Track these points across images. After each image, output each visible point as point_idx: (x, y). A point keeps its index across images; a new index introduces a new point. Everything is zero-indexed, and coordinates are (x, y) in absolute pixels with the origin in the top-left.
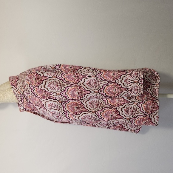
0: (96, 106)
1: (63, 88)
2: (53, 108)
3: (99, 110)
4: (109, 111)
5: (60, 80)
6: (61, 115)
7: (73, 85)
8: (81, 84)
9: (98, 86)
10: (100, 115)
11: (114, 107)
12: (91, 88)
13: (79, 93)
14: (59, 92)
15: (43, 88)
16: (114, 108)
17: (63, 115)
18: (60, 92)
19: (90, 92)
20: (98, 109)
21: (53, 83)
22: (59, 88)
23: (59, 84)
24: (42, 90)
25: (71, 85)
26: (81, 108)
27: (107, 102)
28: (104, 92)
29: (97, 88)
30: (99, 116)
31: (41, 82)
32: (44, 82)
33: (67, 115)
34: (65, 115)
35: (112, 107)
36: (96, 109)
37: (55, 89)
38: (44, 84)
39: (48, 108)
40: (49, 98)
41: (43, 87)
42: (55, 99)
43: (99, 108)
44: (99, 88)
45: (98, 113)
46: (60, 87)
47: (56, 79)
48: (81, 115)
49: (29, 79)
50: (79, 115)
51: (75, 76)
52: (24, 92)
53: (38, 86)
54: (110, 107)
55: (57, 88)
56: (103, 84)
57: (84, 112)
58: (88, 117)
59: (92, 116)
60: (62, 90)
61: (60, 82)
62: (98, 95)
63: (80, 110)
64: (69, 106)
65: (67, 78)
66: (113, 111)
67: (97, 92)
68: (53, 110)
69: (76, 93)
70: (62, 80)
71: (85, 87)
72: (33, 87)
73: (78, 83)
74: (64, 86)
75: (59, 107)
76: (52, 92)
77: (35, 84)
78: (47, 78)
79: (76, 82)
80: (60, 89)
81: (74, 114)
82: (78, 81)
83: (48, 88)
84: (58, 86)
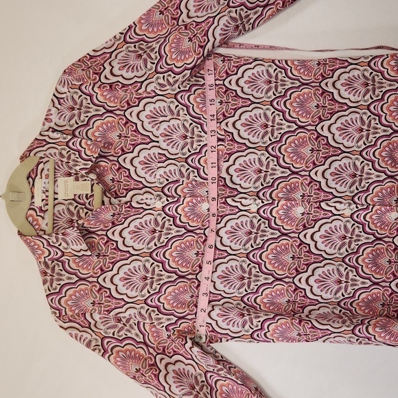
1: (153, 56)
2: (161, 119)
14: (150, 70)
18: (154, 69)
21: (126, 58)
22: (145, 61)
23: (140, 52)
24: (113, 86)
30: (283, 112)
31: (100, 69)
33: (205, 127)
37: (139, 68)
38: (108, 68)
40: (140, 99)
41: (109, 76)
46: (145, 56)
53: (98, 79)
55: (141, 62)
57: (243, 107)
58: (257, 118)
59: (266, 117)
60: (156, 62)
61: (141, 46)
63: (232, 105)
64: (198, 100)
68: (164, 125)
72: (91, 87)
74: (154, 48)
75: (175, 112)
77: (89, 78)
79: (173, 24)
80: (149, 60)
82: (175, 19)
83: (124, 73)
84: (140, 56)
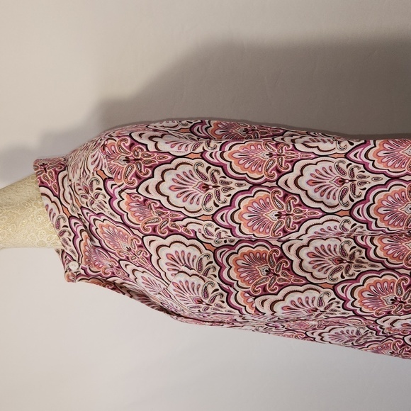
0: (335, 267)
1: (223, 196)
2: (183, 268)
3: (347, 278)
4: (382, 285)
5: (213, 167)
6: (211, 296)
7: (259, 185)
8: (291, 183)
9: (349, 193)
10: (349, 297)
11: (403, 268)
12: (324, 198)
13: (279, 215)
14: (208, 210)
15: (155, 195)
16: (400, 274)
17: (218, 297)
18: (213, 212)
19: (320, 214)
20: (342, 277)
21: (189, 176)
22: (209, 197)
23: (210, 183)
24: (149, 202)
25: (254, 185)
26: (282, 273)
27: (375, 251)
28: (372, 213)
29: (346, 199)
30: (346, 301)
31: (147, 173)
32: (158, 172)
33: (233, 296)
34: (225, 294)
35: (393, 269)
36: (335, 276)
37: (195, 199)
38: (157, 178)
39: (165, 268)
40: (172, 233)
41: (152, 189)
42: (192, 235)
43: (347, 272)
44: (352, 200)
45: (342, 289)
46: (212, 191)
47: (199, 164)
48: (280, 296)
49: (105, 161)
50: (273, 298)
51: (271, 155)
52: (85, 211)
53: (136, 185)
54: (388, 269)
55: (202, 195)
56: (368, 186)
57: (292, 285)
58: (307, 302)
59: (321, 302)
60: (221, 206)
61: (216, 174)
62: (348, 226)
63: (279, 280)
64: (240, 262)
65: (241, 162)
66: (399, 284)
67: (348, 213)
68: (182, 277)
69: (271, 215)
70: (220, 169)
71: (303, 194)
72: (119, 189)
73: (277, 181)
74: (230, 189)
75: (205, 268)
76: (183, 210)
77: (126, 177)
78: (170, 157)
79: (272, 176)
80: (214, 198)
81: (255, 292)
82: (278, 171)
83: (173, 195)
84: (206, 187)
